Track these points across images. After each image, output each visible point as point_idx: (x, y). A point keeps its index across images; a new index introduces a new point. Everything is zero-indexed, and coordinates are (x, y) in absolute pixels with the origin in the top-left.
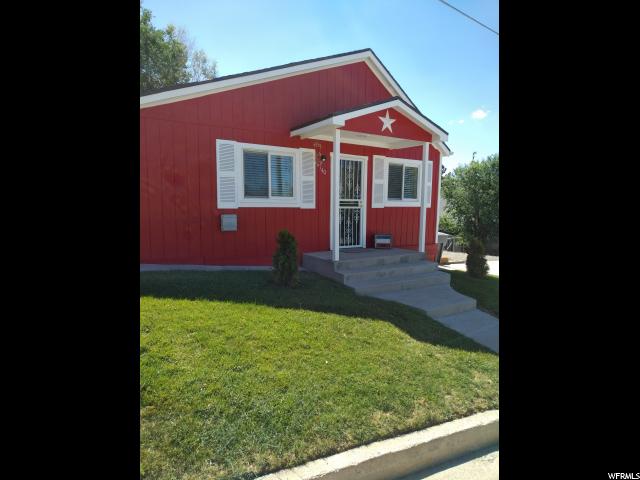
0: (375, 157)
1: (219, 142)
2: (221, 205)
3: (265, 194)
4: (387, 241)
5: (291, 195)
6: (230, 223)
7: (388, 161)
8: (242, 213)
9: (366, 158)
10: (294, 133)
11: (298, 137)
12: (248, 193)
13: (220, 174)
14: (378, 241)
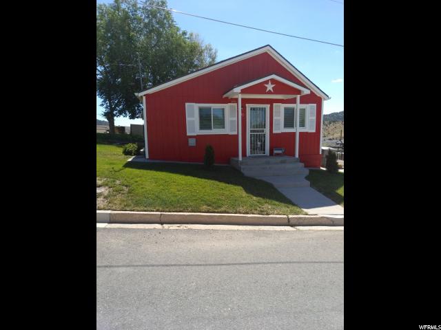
0: (274, 104)
1: (187, 104)
2: (189, 134)
3: (210, 128)
4: (280, 152)
5: (224, 128)
6: (192, 142)
7: (283, 106)
8: (198, 137)
9: (269, 106)
10: (225, 96)
11: (227, 98)
12: (202, 127)
13: (188, 119)
14: (276, 152)
